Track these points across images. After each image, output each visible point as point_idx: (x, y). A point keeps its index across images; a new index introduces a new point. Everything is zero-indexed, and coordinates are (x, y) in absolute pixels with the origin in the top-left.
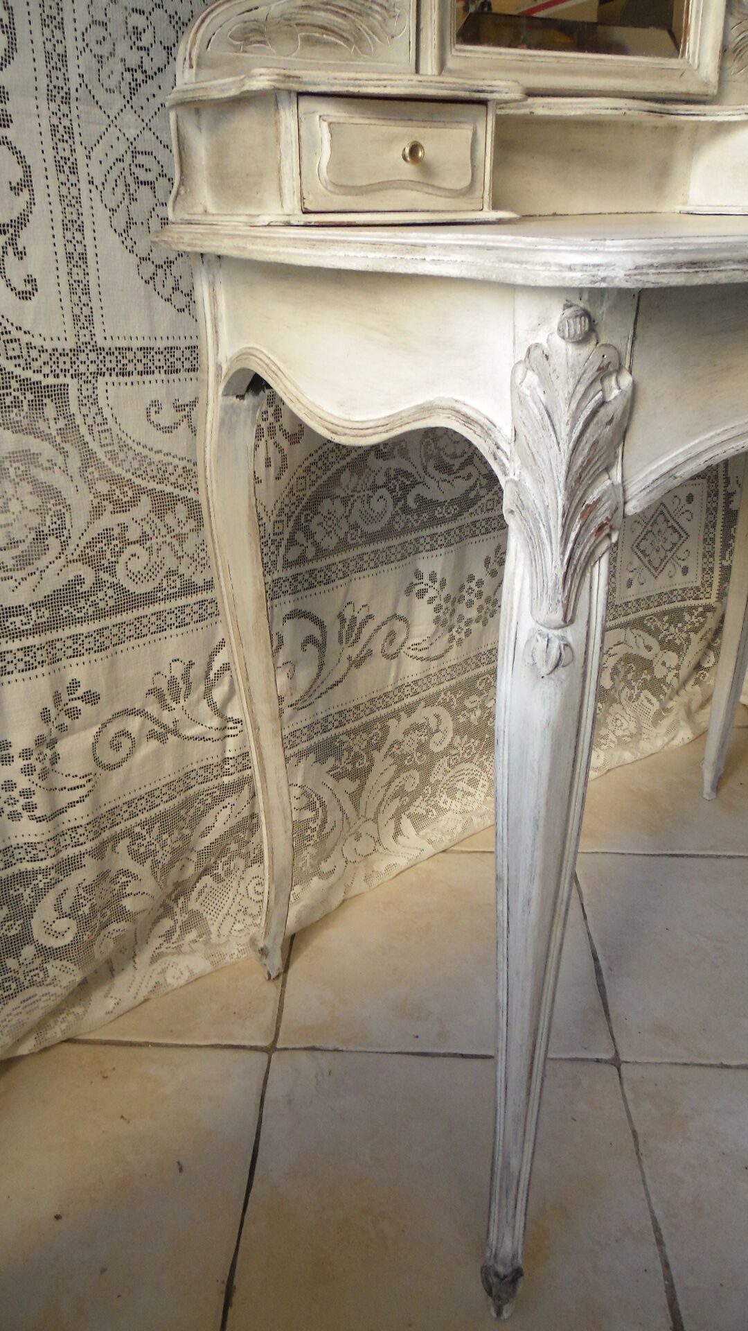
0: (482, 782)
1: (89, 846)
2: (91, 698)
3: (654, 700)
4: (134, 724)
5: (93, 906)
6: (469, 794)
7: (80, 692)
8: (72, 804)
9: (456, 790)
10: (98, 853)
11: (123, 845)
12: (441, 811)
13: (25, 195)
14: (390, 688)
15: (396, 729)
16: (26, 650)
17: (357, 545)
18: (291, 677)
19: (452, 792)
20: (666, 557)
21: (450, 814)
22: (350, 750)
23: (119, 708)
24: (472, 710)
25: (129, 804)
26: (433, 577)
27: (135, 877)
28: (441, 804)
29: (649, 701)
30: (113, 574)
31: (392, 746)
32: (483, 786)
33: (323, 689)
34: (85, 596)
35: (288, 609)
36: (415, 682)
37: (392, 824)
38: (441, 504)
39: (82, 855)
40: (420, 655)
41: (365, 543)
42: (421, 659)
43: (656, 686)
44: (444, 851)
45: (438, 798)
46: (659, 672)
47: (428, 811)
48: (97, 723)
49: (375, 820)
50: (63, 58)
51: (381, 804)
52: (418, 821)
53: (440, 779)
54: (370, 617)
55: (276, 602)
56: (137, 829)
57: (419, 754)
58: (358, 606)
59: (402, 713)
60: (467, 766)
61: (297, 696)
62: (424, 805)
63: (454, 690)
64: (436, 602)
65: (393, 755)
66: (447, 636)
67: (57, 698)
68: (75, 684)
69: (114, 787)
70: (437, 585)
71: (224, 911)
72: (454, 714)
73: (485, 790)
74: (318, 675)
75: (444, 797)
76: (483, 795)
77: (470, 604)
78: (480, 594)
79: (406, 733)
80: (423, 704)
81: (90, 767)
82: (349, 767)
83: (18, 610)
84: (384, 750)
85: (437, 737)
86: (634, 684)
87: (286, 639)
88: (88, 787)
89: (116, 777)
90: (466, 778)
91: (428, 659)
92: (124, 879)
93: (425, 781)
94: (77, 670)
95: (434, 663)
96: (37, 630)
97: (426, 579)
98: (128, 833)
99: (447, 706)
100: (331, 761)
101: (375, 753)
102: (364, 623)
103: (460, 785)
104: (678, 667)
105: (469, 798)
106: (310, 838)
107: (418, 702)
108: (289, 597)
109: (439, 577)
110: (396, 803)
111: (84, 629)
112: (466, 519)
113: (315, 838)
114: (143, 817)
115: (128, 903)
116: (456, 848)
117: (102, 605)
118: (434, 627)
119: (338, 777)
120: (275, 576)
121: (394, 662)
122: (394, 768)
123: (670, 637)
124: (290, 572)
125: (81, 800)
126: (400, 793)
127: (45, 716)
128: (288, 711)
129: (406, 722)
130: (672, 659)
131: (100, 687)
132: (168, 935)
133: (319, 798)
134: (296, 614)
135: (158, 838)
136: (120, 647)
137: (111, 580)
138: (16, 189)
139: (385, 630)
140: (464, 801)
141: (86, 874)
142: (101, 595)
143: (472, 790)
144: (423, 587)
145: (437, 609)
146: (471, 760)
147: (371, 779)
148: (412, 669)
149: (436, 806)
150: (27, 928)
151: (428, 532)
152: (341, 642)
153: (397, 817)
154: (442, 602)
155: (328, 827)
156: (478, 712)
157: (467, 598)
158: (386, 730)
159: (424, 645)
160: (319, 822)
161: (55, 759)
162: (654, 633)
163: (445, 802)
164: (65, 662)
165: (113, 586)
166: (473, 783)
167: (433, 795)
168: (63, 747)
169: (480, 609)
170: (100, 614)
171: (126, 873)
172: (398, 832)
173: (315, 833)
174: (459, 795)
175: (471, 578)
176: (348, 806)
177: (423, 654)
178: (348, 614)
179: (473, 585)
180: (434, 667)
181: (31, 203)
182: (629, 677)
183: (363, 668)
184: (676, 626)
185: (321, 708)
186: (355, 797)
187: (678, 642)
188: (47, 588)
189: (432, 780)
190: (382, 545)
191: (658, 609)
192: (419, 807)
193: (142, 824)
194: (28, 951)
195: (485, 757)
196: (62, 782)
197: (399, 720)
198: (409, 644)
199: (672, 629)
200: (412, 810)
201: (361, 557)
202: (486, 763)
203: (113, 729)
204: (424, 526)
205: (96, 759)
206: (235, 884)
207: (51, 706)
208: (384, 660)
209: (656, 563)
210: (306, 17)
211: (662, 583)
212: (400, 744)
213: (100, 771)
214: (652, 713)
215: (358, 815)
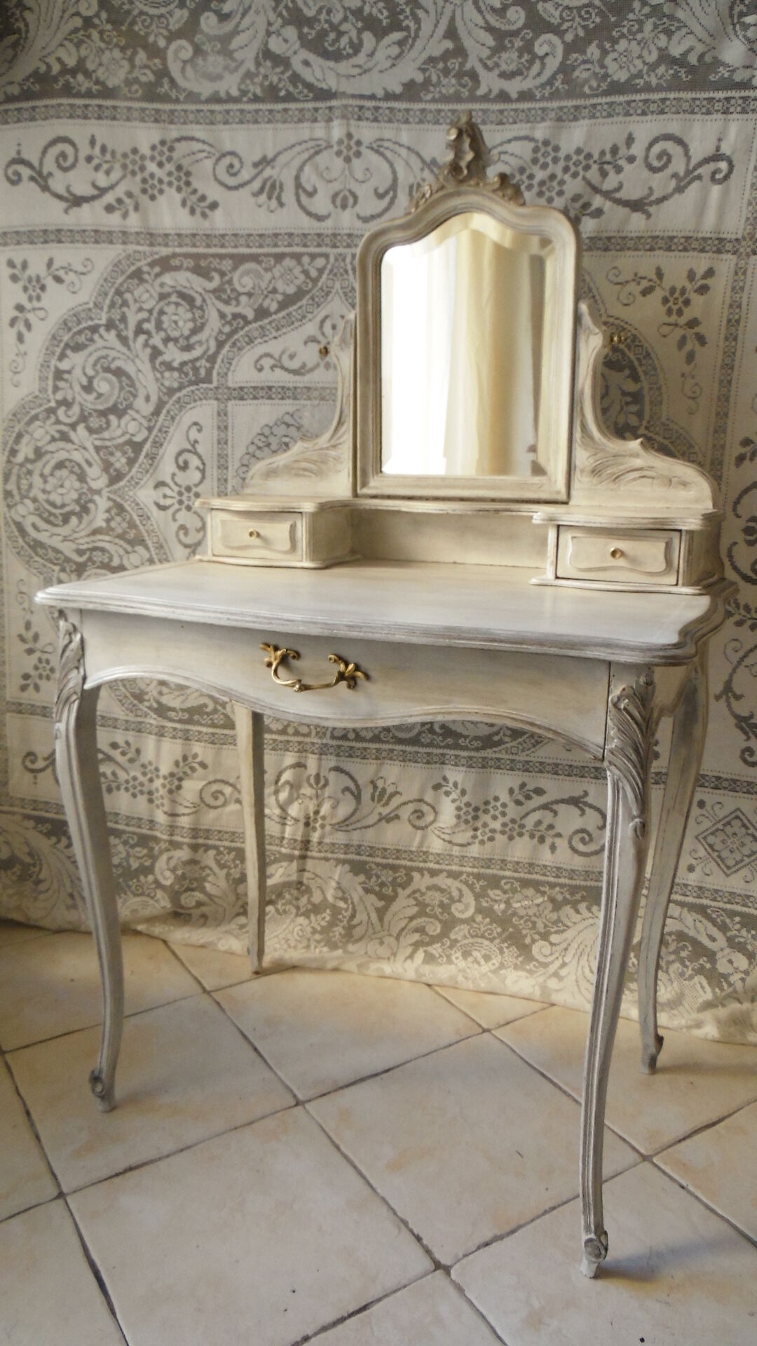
0: (494, 961)
1: (187, 840)
2: (204, 765)
3: (708, 989)
4: (228, 790)
5: (183, 874)
6: (478, 963)
7: (198, 760)
8: (184, 815)
9: (471, 955)
10: (194, 848)
11: (212, 853)
12: (449, 961)
13: (201, 533)
14: (414, 849)
15: (420, 882)
16: (175, 729)
17: (388, 742)
18: (334, 807)
19: (466, 954)
20: (742, 861)
21: (453, 966)
22: (378, 877)
23: (219, 777)
24: (496, 901)
25: (220, 832)
26: (455, 785)
27: (215, 874)
28: (453, 958)
29: (702, 987)
30: (224, 708)
31: (414, 892)
32: (493, 964)
33: (358, 825)
34: (208, 714)
35: (333, 764)
36: (439, 855)
37: (410, 950)
38: (466, 737)
39: (183, 843)
40: (443, 836)
41: (394, 743)
42: (444, 840)
43: (716, 978)
44: (429, 985)
45: (453, 952)
46: (722, 967)
47: (440, 956)
48: (204, 779)
49: (397, 938)
50: (226, 480)
51: (403, 929)
52: (430, 959)
53: (460, 938)
54: (397, 793)
55: (324, 757)
56: (222, 849)
57: (440, 910)
58: (389, 782)
59: (426, 873)
60: (486, 942)
61: (334, 821)
62: (440, 950)
63: (478, 877)
64: (458, 803)
65: (415, 899)
66: (472, 833)
67: (185, 758)
68: (195, 756)
69: (209, 819)
70: (458, 791)
71: (276, 934)
72: (478, 897)
73: (493, 968)
74: (353, 814)
75: (459, 954)
76: (487, 969)
77: (495, 818)
78: (504, 814)
79: (428, 888)
80: (445, 874)
81: (197, 801)
82: (377, 889)
83: (173, 709)
84: (408, 891)
85: (459, 906)
86: (688, 963)
87: (331, 782)
88: (194, 810)
89: (212, 814)
90: (483, 952)
91: (450, 842)
92: (209, 872)
93: (445, 933)
94: (198, 748)
95: (456, 848)
96: (180, 721)
97: (451, 785)
98: (216, 848)
99: (471, 887)
100: (362, 878)
101: (400, 890)
102: (392, 795)
103: (476, 954)
104: (747, 973)
105: (476, 966)
106: (341, 921)
107: (441, 871)
108: (333, 758)
109: (460, 787)
110: (416, 937)
111: (204, 729)
112: (488, 753)
113: (345, 922)
114: (227, 844)
115: (207, 885)
116: (437, 988)
117: (216, 721)
118: (454, 821)
119: (367, 891)
120: (324, 741)
121: (419, 833)
122: (415, 909)
123: (742, 940)
124: (335, 743)
125: (188, 814)
126: (421, 930)
127: (177, 764)
128: (328, 828)
129: (427, 880)
130: (742, 962)
131: (208, 761)
132: (242, 927)
133: (352, 898)
134: (337, 769)
135: (234, 860)
136: (225, 746)
137: (223, 711)
138: (198, 531)
139: (411, 807)
140: (471, 965)
141: (183, 854)
142: (216, 716)
143: (482, 962)
144: (448, 789)
145: (458, 809)
146: (492, 940)
147: (395, 907)
148: (436, 845)
149: (449, 957)
150: (153, 865)
151: (452, 752)
152: (373, 799)
153: (417, 945)
154: (463, 806)
155: (355, 922)
156: (503, 906)
157: (492, 812)
158: (410, 879)
159: (446, 831)
160: (348, 914)
161: (179, 787)
162: (723, 928)
163: (457, 958)
164: (193, 742)
165: (223, 714)
166: (487, 958)
167: (451, 947)
168: (186, 784)
169: (504, 825)
170: (214, 726)
171: (211, 869)
172: (411, 957)
173: (345, 920)
174: (470, 959)
175: (496, 799)
176: (374, 916)
177: (447, 837)
178: (380, 784)
179: (498, 804)
180: (456, 851)
181: (205, 536)
182: (684, 954)
183: (391, 825)
184: (748, 931)
185: (355, 838)
186: (381, 913)
187: (749, 947)
188: (188, 704)
189: (452, 936)
190: (409, 749)
191: (728, 906)
192: (436, 949)
193: (226, 848)
194: (151, 878)
195: (506, 945)
196: (180, 800)
197: (422, 875)
198: (436, 825)
199: (744, 932)
200: (430, 949)
201: (392, 751)
202: (505, 950)
203: (215, 787)
204: (448, 746)
205: (201, 798)
206: (288, 921)
207: (180, 759)
208: (410, 827)
209: (730, 862)
210: (296, 465)
211: (735, 883)
212: (423, 894)
213: (202, 805)
214: (701, 1000)
215: (382, 926)
